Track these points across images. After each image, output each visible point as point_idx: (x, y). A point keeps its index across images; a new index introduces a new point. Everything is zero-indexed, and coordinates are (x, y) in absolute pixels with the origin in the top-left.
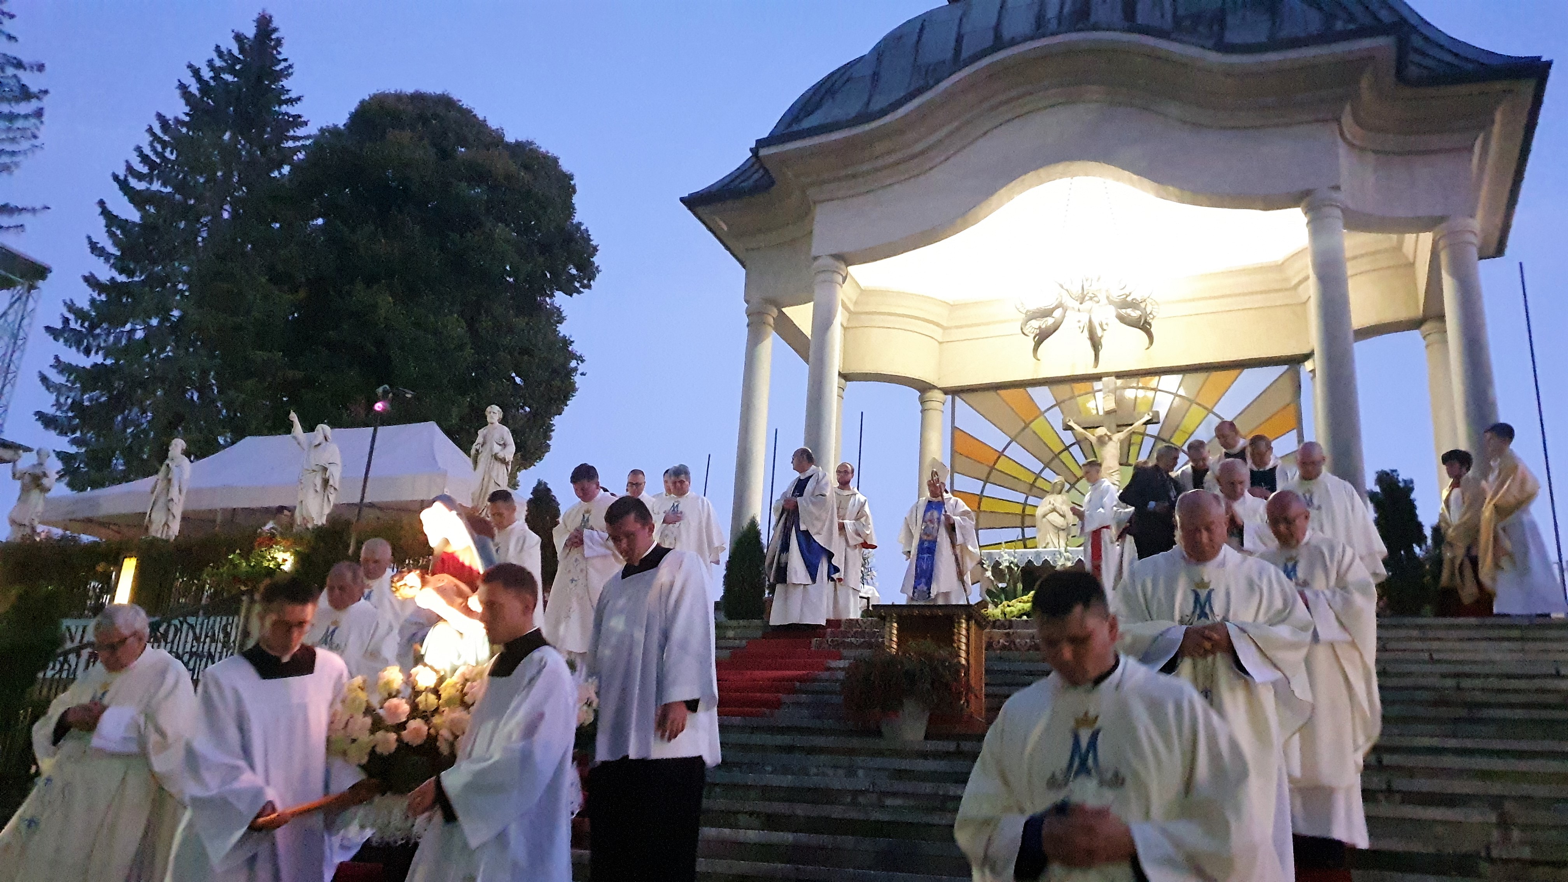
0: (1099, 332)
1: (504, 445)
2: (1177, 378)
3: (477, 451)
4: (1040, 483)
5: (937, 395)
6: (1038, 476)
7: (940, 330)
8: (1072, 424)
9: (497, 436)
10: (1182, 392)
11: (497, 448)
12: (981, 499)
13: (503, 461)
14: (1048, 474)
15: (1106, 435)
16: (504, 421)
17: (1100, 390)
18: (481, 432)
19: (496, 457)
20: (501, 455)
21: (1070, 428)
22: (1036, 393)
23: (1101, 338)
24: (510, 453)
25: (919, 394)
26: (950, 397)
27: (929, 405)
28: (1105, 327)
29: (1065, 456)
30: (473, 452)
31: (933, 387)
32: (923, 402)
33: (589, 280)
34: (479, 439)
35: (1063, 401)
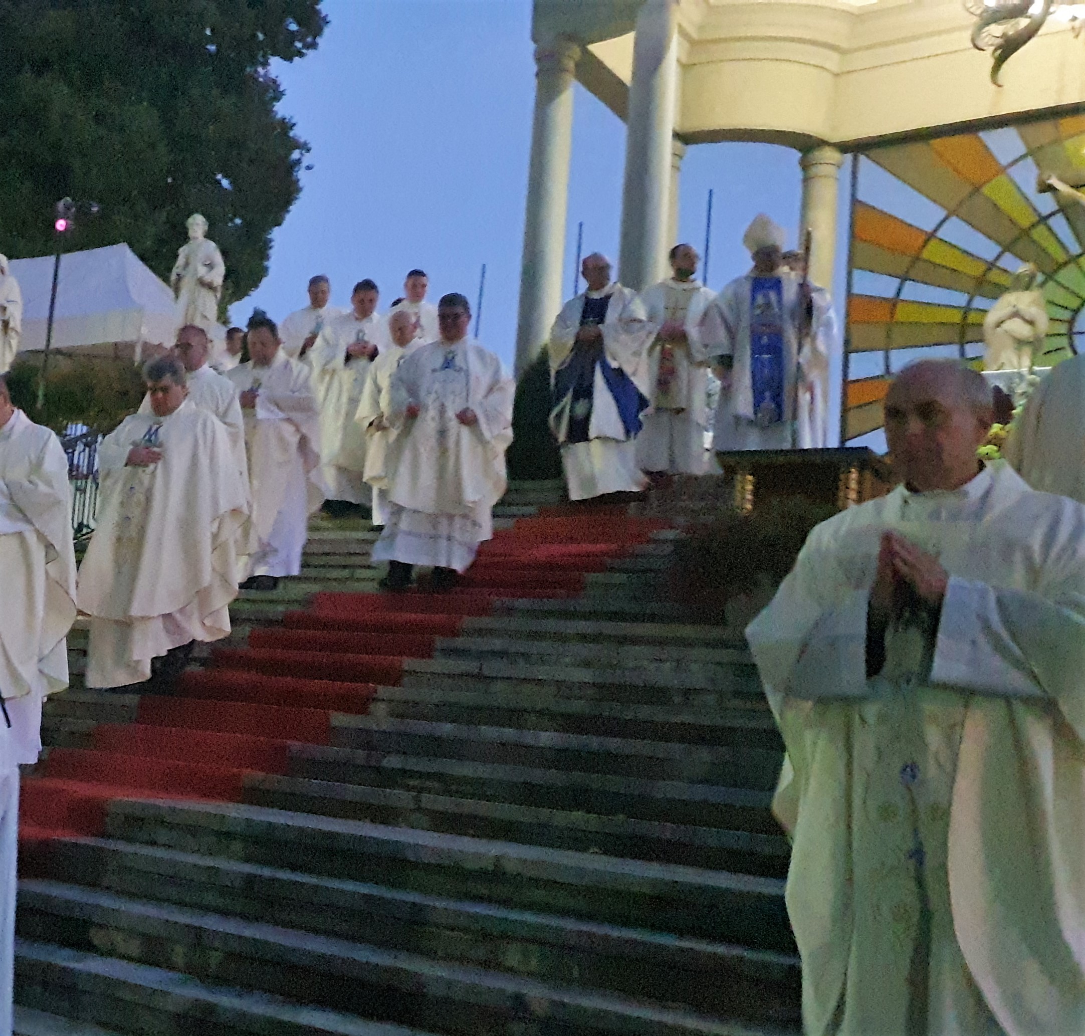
1: (210, 266)
3: (178, 275)
4: (994, 276)
5: (830, 155)
6: (991, 266)
7: (835, 56)
8: (1054, 181)
9: (201, 255)
11: (202, 271)
12: (894, 305)
13: (210, 287)
14: (1008, 262)
16: (209, 236)
18: (183, 251)
19: (202, 283)
20: (208, 278)
21: (1051, 188)
22: (993, 139)
24: (217, 276)
25: (799, 155)
26: (849, 157)
27: (814, 171)
29: (1039, 233)
30: (173, 277)
31: (822, 143)
32: (805, 165)
34: (181, 261)
35: (1040, 148)
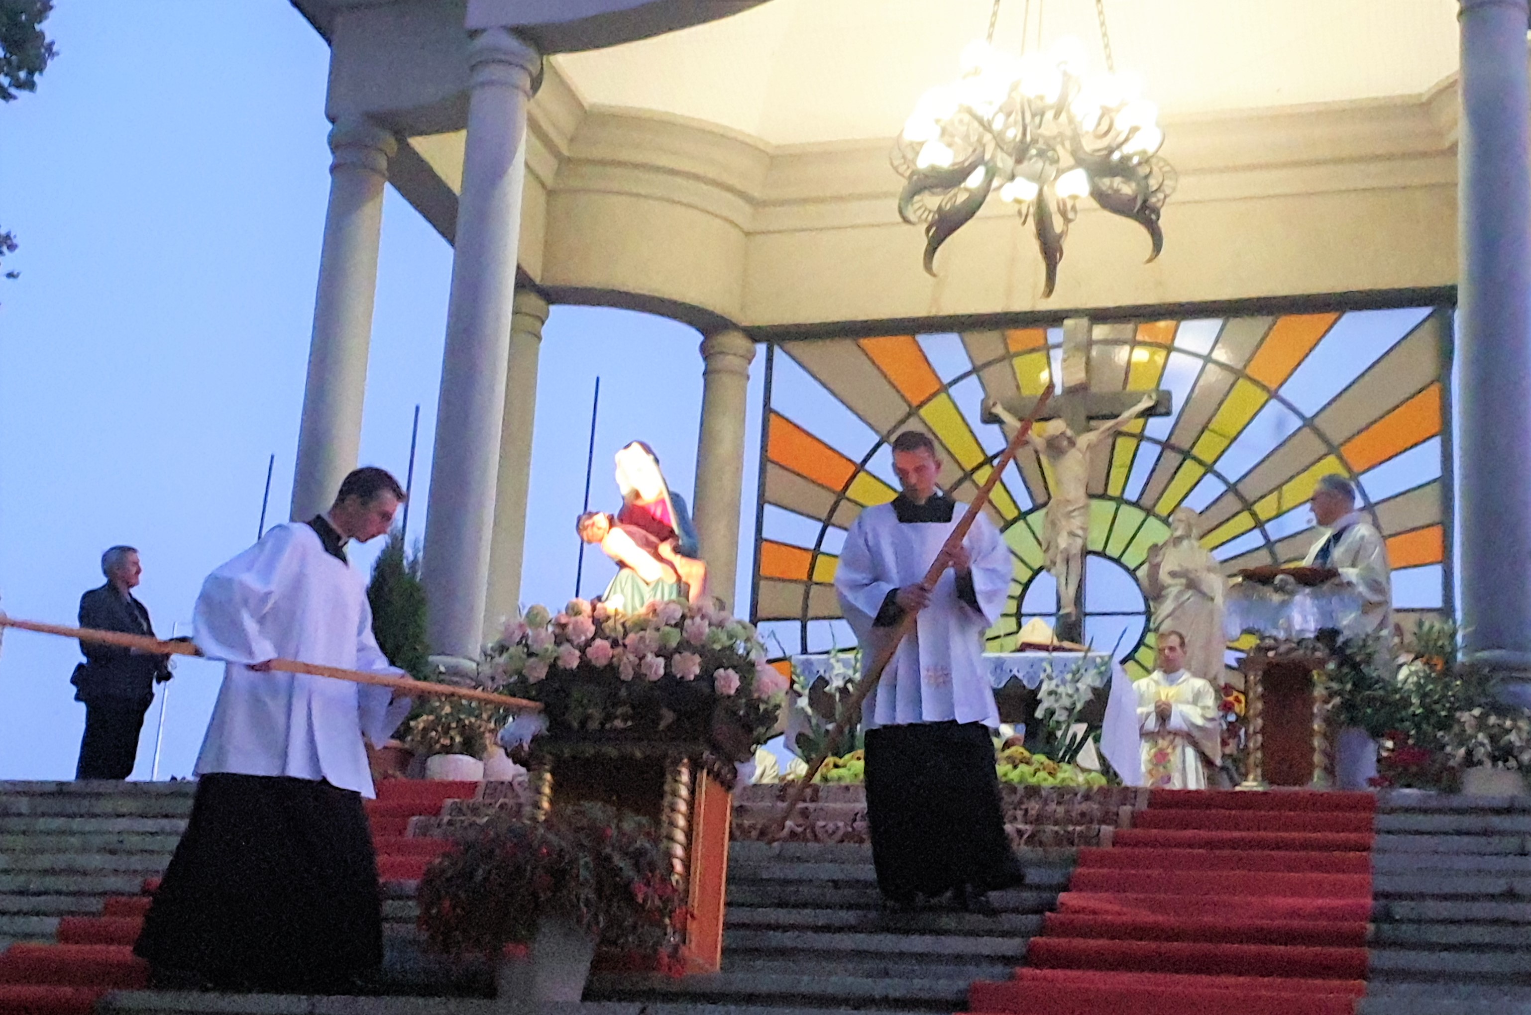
0: (1058, 224)
2: (1212, 325)
5: (737, 341)
7: (746, 208)
8: (999, 412)
10: (1220, 355)
12: (814, 558)
15: (1063, 434)
17: (1058, 346)
21: (997, 419)
22: (933, 346)
23: (1060, 236)
25: (700, 337)
26: (763, 346)
27: (719, 362)
28: (1071, 215)
31: (728, 325)
32: (706, 351)
33: (31, 73)
35: (986, 364)
